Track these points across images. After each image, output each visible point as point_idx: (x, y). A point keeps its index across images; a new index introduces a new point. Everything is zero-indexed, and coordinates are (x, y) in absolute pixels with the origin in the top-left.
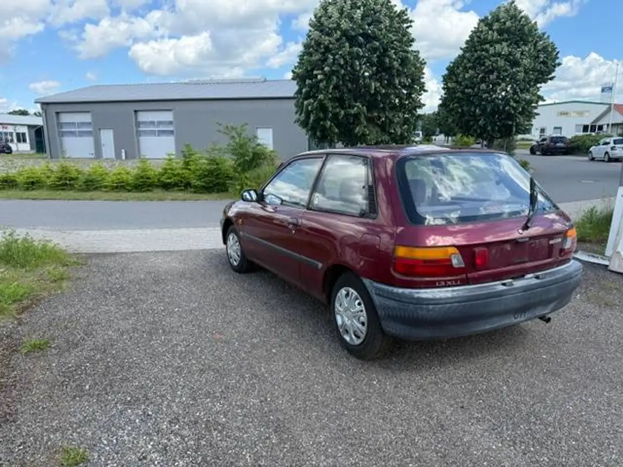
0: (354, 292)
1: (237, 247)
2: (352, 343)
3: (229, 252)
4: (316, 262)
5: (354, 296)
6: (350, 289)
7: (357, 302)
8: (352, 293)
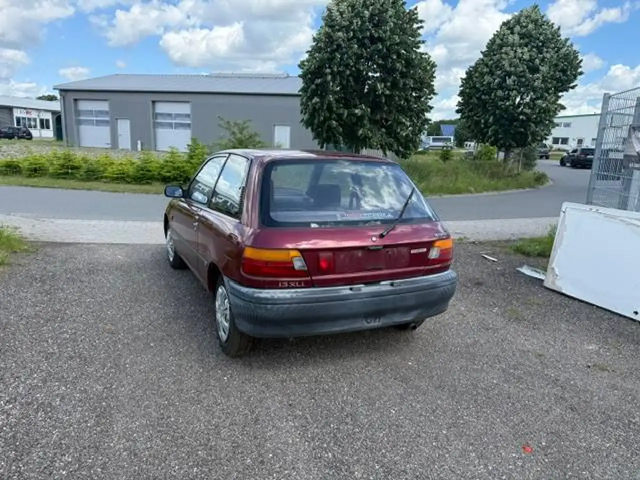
0: (225, 292)
1: (172, 244)
2: (222, 338)
3: (168, 247)
4: (204, 260)
5: (225, 295)
6: (223, 288)
7: (227, 301)
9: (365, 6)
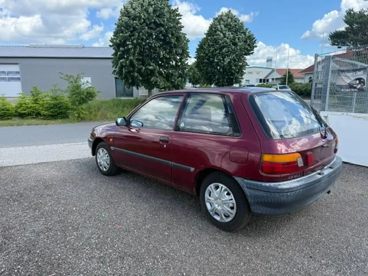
0: (223, 186)
1: (107, 158)
2: (223, 221)
3: (98, 161)
4: (188, 167)
5: (223, 189)
6: (220, 184)
7: (226, 192)
8: (222, 187)
9: (150, 4)
